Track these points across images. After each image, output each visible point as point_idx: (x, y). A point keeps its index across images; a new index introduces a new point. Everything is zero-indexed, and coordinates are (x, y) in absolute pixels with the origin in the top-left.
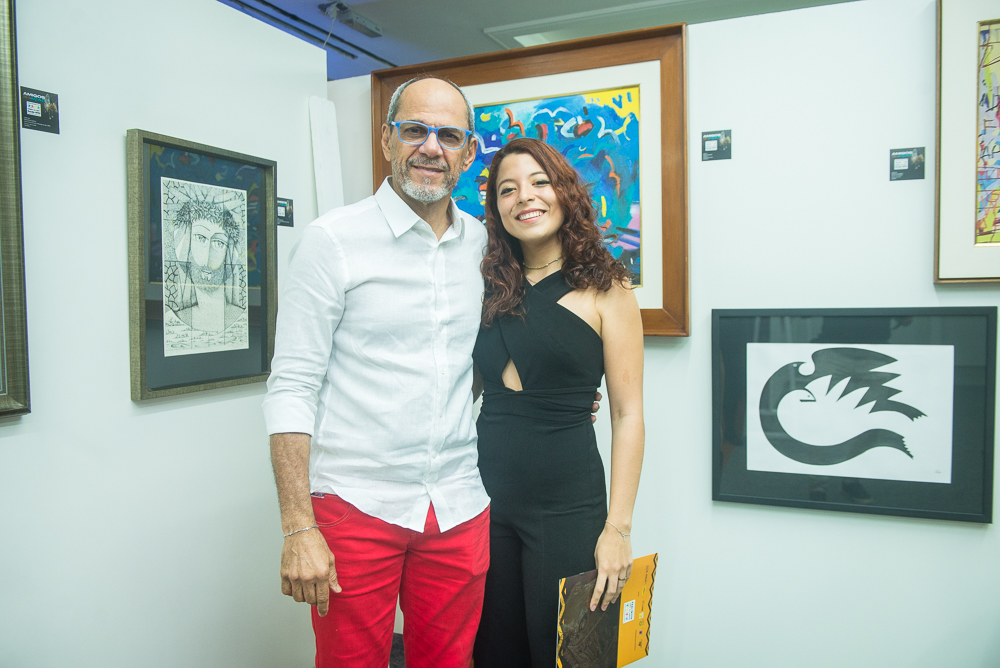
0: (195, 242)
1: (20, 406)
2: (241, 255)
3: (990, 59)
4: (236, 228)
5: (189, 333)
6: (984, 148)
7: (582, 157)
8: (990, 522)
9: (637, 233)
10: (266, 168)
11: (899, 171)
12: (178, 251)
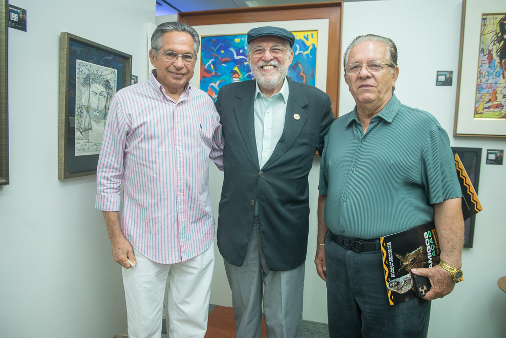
0: (92, 96)
1: (4, 181)
3: (486, 32)
4: (111, 89)
5: (87, 144)
6: (481, 74)
8: (471, 247)
10: (128, 59)
11: (440, 82)
12: (83, 100)
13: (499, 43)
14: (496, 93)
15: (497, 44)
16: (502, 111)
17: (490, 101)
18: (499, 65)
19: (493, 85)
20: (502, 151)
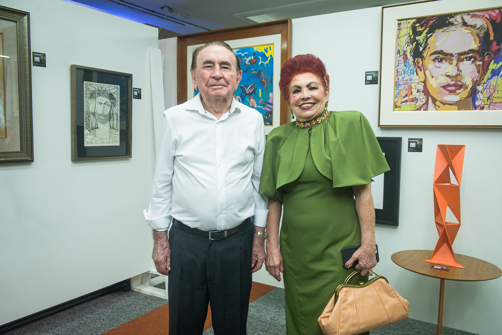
0: (98, 105)
1: (30, 159)
2: (117, 110)
3: (401, 35)
4: (115, 100)
5: (94, 138)
7: (253, 72)
9: (272, 104)
10: (129, 77)
11: (368, 81)
12: (90, 109)
13: (412, 45)
14: (411, 89)
15: (411, 45)
16: (417, 104)
17: (406, 96)
18: (412, 63)
19: (409, 81)
20: (421, 140)
